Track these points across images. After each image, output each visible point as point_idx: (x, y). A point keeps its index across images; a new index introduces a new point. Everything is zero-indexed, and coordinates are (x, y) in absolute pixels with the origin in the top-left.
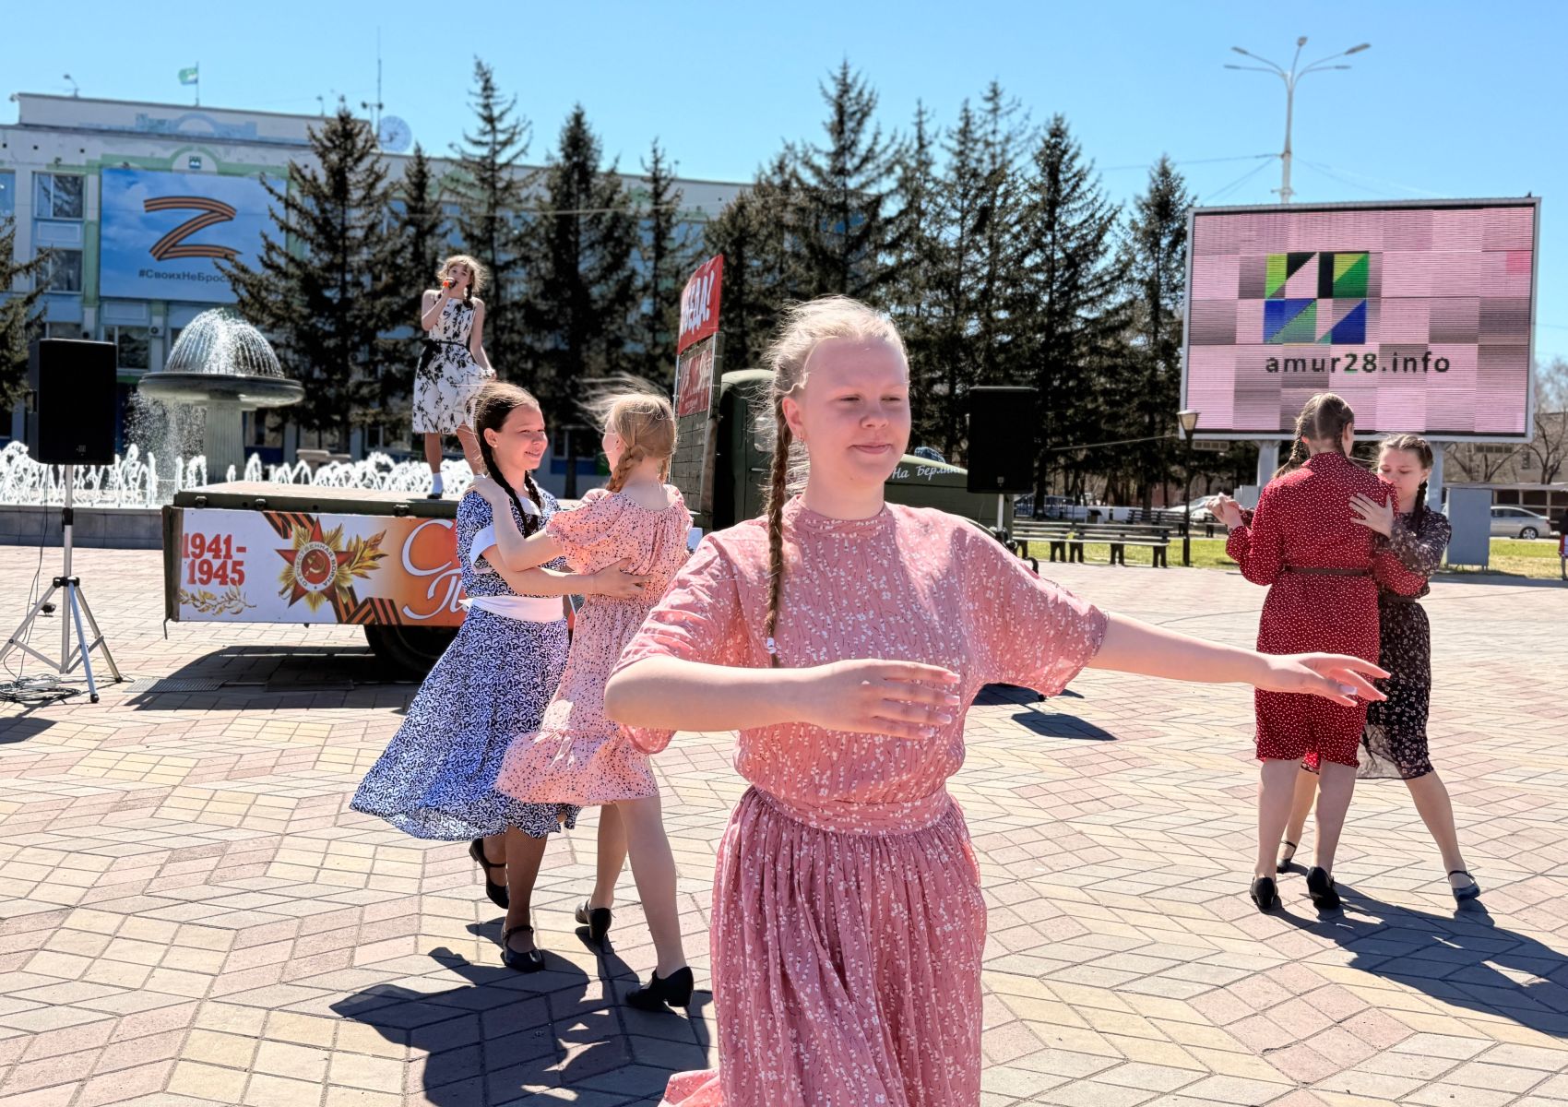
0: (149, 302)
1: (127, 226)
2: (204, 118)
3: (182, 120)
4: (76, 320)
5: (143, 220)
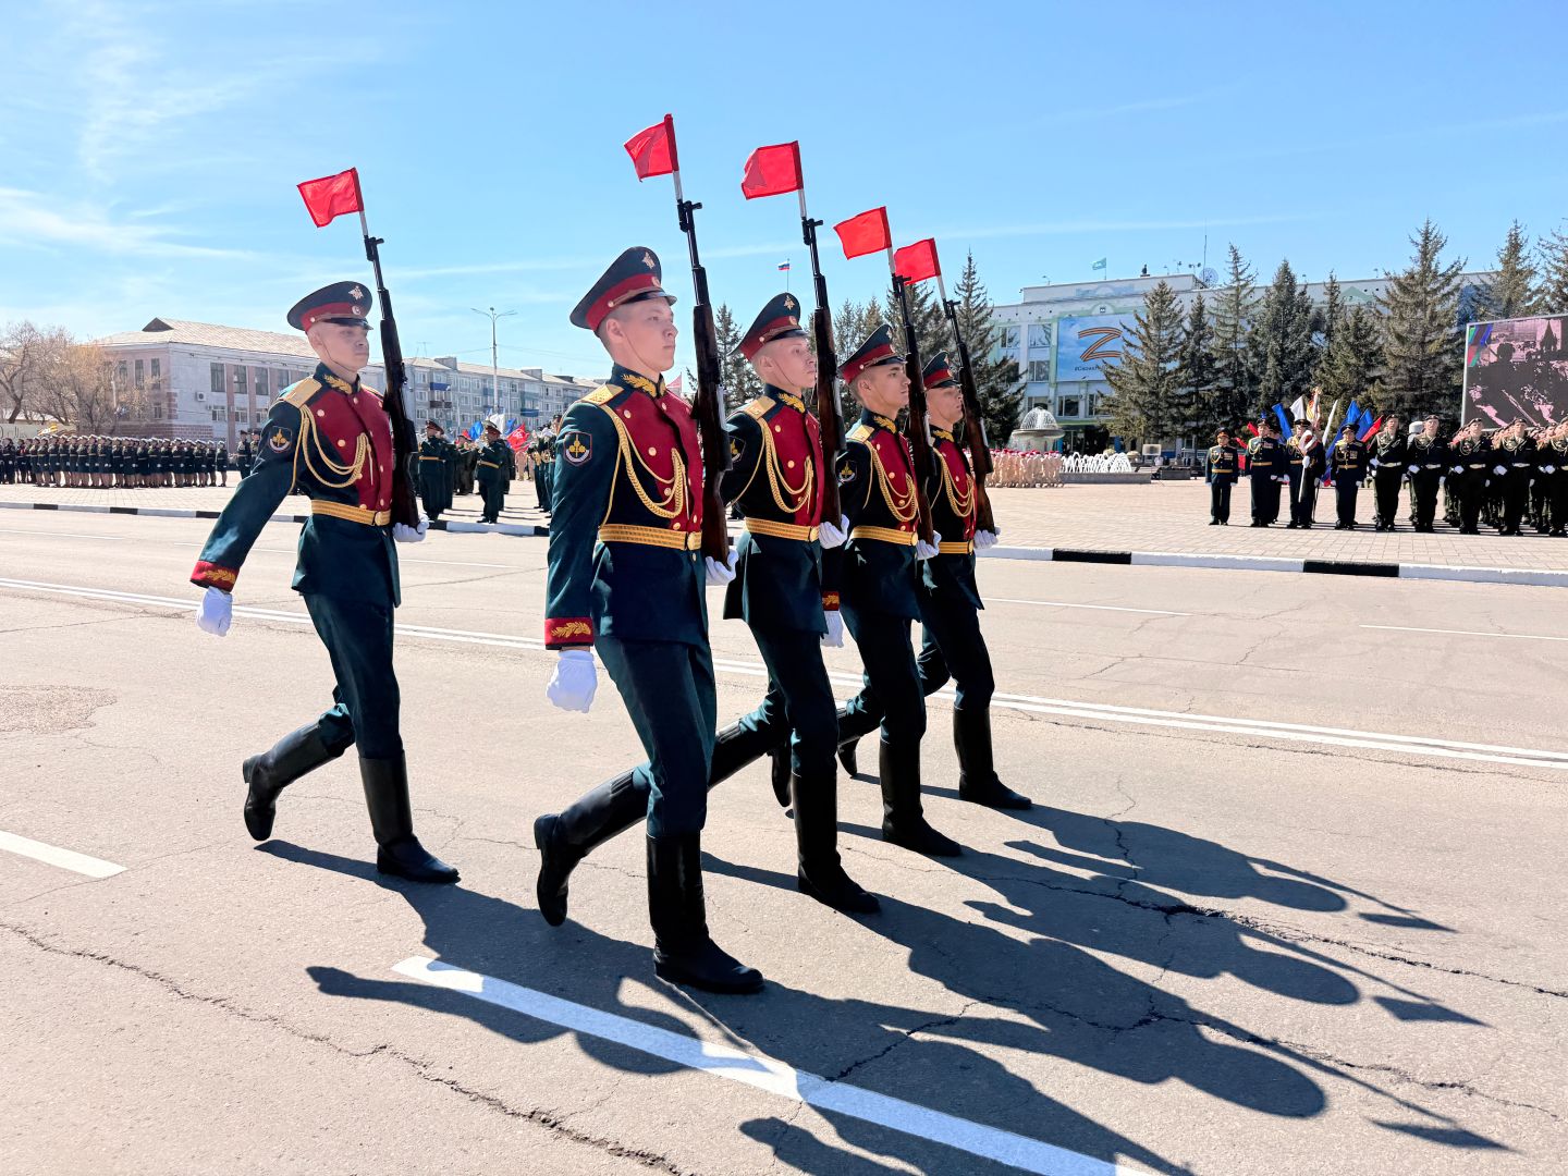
0: (1077, 382)
1: (1070, 346)
2: (1108, 286)
3: (1097, 289)
4: (1045, 395)
5: (1078, 342)
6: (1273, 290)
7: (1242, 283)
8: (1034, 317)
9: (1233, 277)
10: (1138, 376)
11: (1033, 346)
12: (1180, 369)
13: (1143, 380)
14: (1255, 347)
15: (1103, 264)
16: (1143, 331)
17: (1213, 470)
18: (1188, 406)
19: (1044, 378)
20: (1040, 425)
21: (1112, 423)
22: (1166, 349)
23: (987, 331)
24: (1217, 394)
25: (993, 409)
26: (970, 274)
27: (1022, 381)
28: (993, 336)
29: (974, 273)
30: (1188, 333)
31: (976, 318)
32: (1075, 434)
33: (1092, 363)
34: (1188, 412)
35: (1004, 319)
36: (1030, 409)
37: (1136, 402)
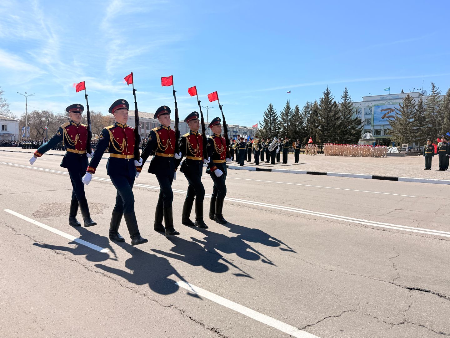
0: (381, 125)
1: (378, 114)
2: (390, 96)
3: (387, 97)
4: (370, 129)
5: (380, 113)
6: (446, 96)
7: (436, 94)
8: (366, 105)
9: (432, 93)
10: (400, 124)
11: (366, 114)
12: (414, 121)
13: (402, 124)
14: (440, 114)
15: (389, 89)
16: (402, 110)
17: (426, 152)
18: (417, 133)
19: (369, 124)
20: (368, 138)
21: (392, 138)
22: (410, 115)
23: (351, 110)
24: (427, 129)
25: (353, 133)
26: (346, 93)
27: (362, 124)
28: (353, 111)
29: (347, 92)
30: (417, 110)
31: (348, 106)
32: (380, 141)
33: (385, 119)
34: (417, 135)
35: (357, 106)
36: (365, 133)
37: (399, 131)
